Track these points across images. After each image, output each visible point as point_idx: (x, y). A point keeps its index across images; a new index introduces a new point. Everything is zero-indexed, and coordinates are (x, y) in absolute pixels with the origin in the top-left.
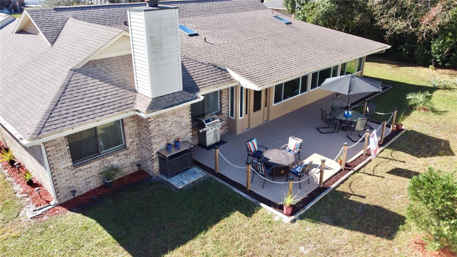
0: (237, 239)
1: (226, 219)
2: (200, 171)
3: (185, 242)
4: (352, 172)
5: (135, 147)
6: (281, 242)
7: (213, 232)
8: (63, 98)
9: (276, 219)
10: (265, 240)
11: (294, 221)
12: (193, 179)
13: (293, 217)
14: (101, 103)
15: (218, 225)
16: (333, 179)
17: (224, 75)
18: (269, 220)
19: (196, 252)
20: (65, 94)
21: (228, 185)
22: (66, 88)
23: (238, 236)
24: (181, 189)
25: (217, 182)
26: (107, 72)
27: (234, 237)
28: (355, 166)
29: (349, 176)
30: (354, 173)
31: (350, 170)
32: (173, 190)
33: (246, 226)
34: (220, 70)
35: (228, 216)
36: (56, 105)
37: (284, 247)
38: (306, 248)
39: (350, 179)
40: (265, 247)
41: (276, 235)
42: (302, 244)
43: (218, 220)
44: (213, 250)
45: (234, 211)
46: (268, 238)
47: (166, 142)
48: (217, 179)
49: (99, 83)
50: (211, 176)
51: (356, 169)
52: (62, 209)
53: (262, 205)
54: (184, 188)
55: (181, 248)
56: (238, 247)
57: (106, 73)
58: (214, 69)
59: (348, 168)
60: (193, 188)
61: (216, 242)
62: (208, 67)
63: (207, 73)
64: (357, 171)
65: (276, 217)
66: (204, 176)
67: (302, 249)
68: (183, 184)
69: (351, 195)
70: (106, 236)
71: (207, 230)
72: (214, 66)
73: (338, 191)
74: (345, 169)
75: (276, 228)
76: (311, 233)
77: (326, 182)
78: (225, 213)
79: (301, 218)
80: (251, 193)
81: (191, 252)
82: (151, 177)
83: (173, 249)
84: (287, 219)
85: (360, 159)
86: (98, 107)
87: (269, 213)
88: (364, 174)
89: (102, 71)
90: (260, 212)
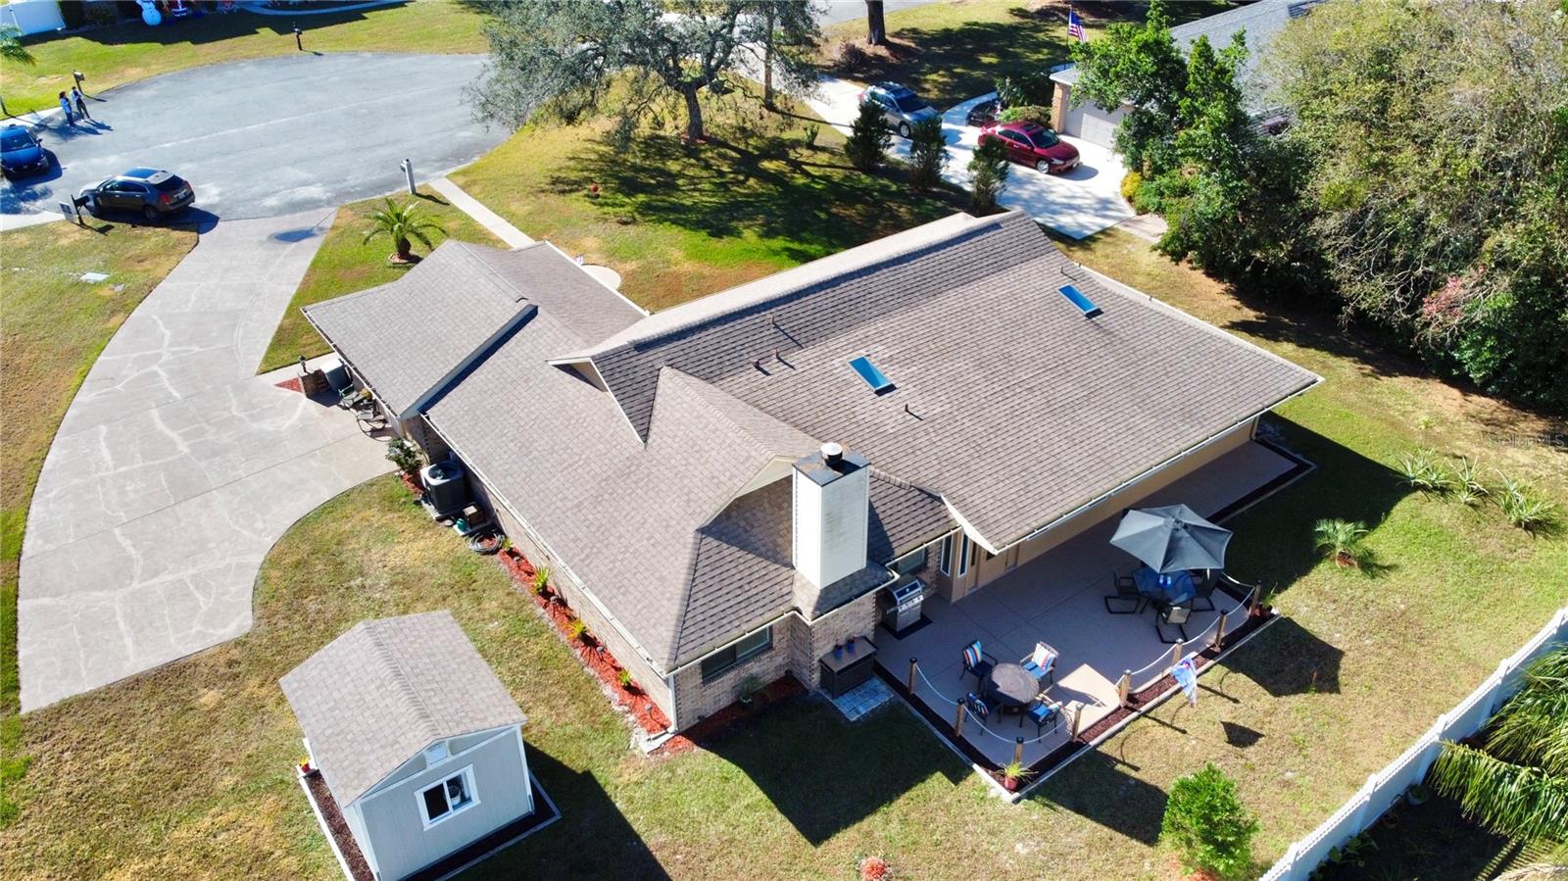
0: (933, 820)
1: (921, 786)
2: (883, 688)
3: (861, 818)
4: (1135, 714)
5: (784, 646)
6: (991, 833)
7: (900, 805)
8: (694, 590)
9: (993, 794)
10: (970, 827)
11: (1017, 801)
12: (873, 704)
13: (1017, 795)
14: (746, 596)
15: (907, 794)
16: (1099, 727)
17: (936, 510)
18: (982, 795)
19: (876, 834)
20: (697, 581)
21: (927, 722)
22: (695, 571)
23: (934, 815)
24: (854, 722)
25: (910, 712)
26: (748, 528)
27: (930, 815)
28: (1145, 703)
29: (1127, 724)
30: (1138, 718)
31: (1134, 710)
32: (843, 722)
33: (947, 801)
34: (929, 500)
35: (923, 781)
36: (688, 605)
37: (995, 840)
38: (1025, 846)
39: (1128, 730)
40: (969, 837)
41: (987, 820)
42: (1021, 839)
43: (908, 788)
44: (899, 834)
45: (933, 773)
46: (975, 823)
47: (834, 643)
48: (911, 708)
49: (738, 554)
50: (902, 700)
51: (1143, 709)
52: (685, 742)
53: (975, 766)
54: (858, 720)
55: (856, 826)
56: (933, 833)
57: (746, 531)
58: (919, 498)
59: (1131, 705)
60: (873, 720)
61: (904, 821)
62: (910, 495)
63: (907, 511)
64: (1145, 715)
65: (992, 791)
66: (890, 700)
67: (1019, 847)
68: (858, 713)
69: (1118, 762)
70: (756, 794)
71: (891, 801)
72: (920, 490)
73: (1100, 753)
74: (1126, 707)
75: (990, 809)
76: (1037, 824)
77: (1084, 732)
78: (919, 775)
79: (1030, 796)
80: (961, 742)
81: (869, 834)
82: (806, 691)
83: (846, 826)
84: (1008, 797)
85: (1160, 687)
86: (743, 605)
87: (983, 783)
88: (1155, 722)
89: (739, 526)
90: (971, 779)
